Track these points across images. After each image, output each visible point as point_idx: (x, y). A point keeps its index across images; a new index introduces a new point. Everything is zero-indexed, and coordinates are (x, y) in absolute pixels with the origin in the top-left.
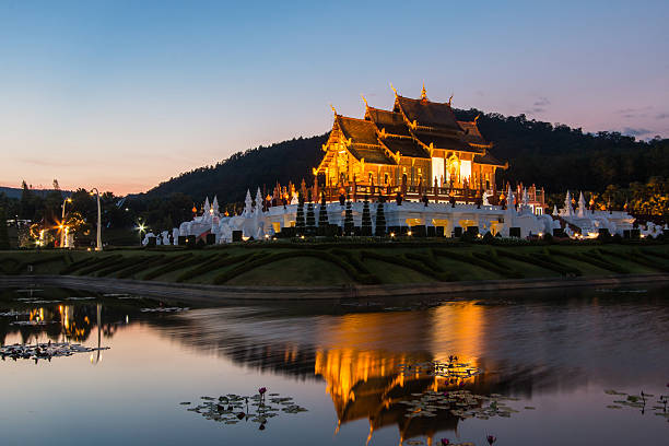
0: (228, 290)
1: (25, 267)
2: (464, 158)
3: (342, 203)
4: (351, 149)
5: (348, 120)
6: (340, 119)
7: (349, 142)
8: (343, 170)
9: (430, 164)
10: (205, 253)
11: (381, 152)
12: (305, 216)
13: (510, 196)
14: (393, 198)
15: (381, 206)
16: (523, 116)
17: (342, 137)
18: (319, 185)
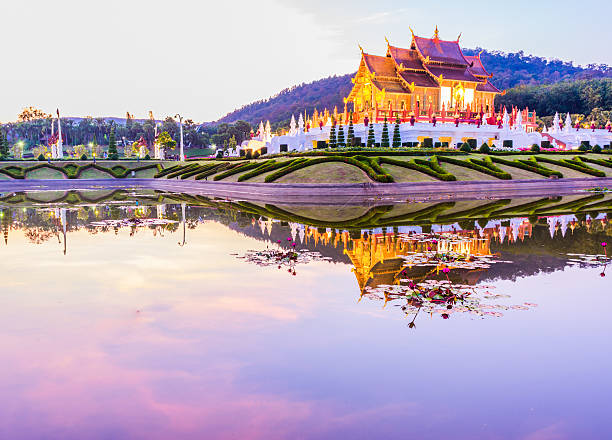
0: (276, 186)
1: (130, 172)
2: (468, 86)
3: (366, 125)
4: (375, 82)
5: (373, 57)
6: (366, 56)
7: (373, 76)
8: (368, 98)
9: (438, 92)
10: (258, 161)
11: (399, 83)
12: (337, 135)
13: (506, 117)
14: (407, 120)
15: (397, 126)
16: (522, 52)
17: (368, 71)
18: (348, 111)
